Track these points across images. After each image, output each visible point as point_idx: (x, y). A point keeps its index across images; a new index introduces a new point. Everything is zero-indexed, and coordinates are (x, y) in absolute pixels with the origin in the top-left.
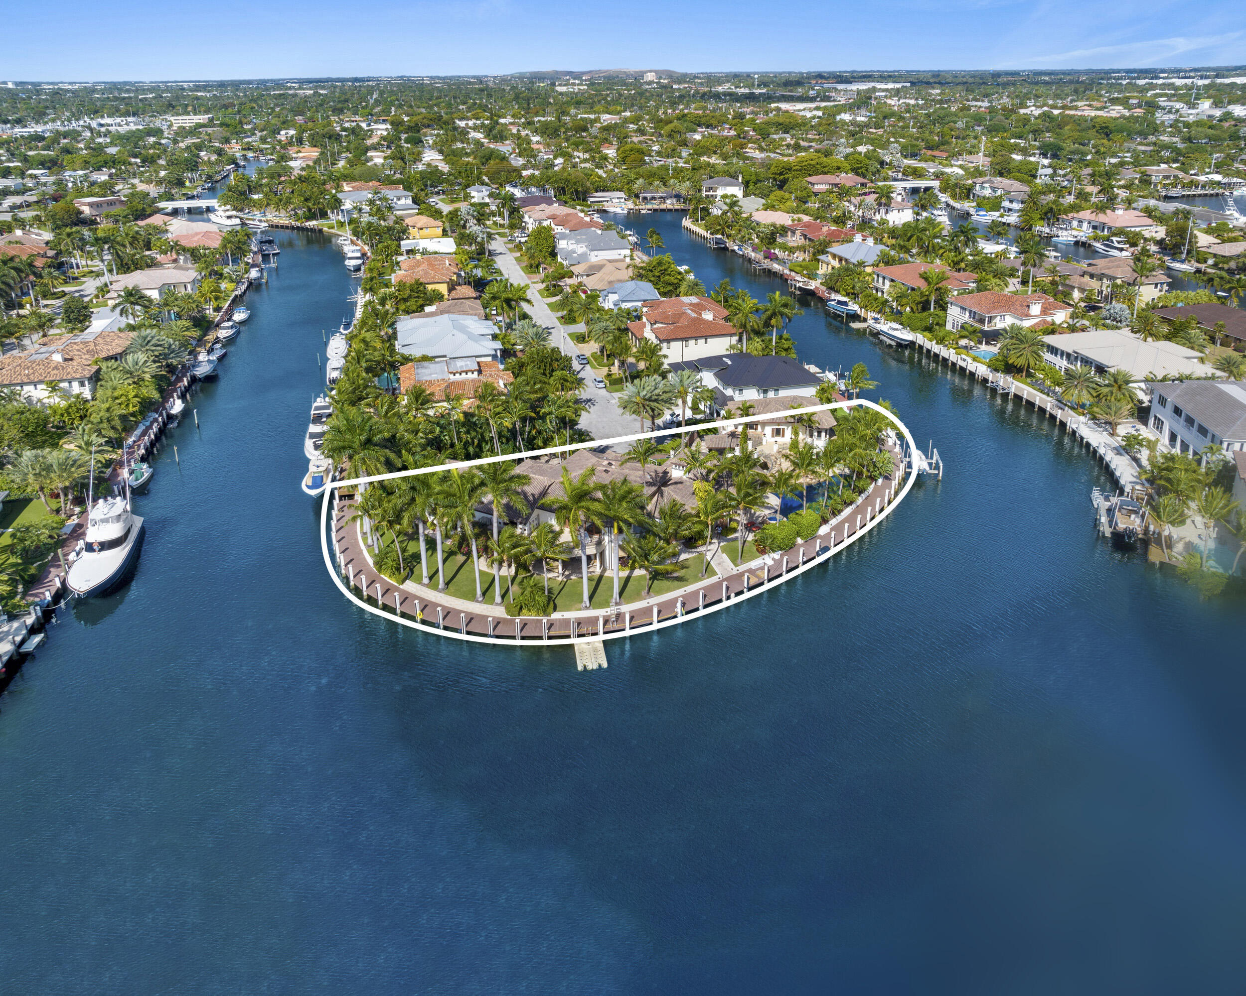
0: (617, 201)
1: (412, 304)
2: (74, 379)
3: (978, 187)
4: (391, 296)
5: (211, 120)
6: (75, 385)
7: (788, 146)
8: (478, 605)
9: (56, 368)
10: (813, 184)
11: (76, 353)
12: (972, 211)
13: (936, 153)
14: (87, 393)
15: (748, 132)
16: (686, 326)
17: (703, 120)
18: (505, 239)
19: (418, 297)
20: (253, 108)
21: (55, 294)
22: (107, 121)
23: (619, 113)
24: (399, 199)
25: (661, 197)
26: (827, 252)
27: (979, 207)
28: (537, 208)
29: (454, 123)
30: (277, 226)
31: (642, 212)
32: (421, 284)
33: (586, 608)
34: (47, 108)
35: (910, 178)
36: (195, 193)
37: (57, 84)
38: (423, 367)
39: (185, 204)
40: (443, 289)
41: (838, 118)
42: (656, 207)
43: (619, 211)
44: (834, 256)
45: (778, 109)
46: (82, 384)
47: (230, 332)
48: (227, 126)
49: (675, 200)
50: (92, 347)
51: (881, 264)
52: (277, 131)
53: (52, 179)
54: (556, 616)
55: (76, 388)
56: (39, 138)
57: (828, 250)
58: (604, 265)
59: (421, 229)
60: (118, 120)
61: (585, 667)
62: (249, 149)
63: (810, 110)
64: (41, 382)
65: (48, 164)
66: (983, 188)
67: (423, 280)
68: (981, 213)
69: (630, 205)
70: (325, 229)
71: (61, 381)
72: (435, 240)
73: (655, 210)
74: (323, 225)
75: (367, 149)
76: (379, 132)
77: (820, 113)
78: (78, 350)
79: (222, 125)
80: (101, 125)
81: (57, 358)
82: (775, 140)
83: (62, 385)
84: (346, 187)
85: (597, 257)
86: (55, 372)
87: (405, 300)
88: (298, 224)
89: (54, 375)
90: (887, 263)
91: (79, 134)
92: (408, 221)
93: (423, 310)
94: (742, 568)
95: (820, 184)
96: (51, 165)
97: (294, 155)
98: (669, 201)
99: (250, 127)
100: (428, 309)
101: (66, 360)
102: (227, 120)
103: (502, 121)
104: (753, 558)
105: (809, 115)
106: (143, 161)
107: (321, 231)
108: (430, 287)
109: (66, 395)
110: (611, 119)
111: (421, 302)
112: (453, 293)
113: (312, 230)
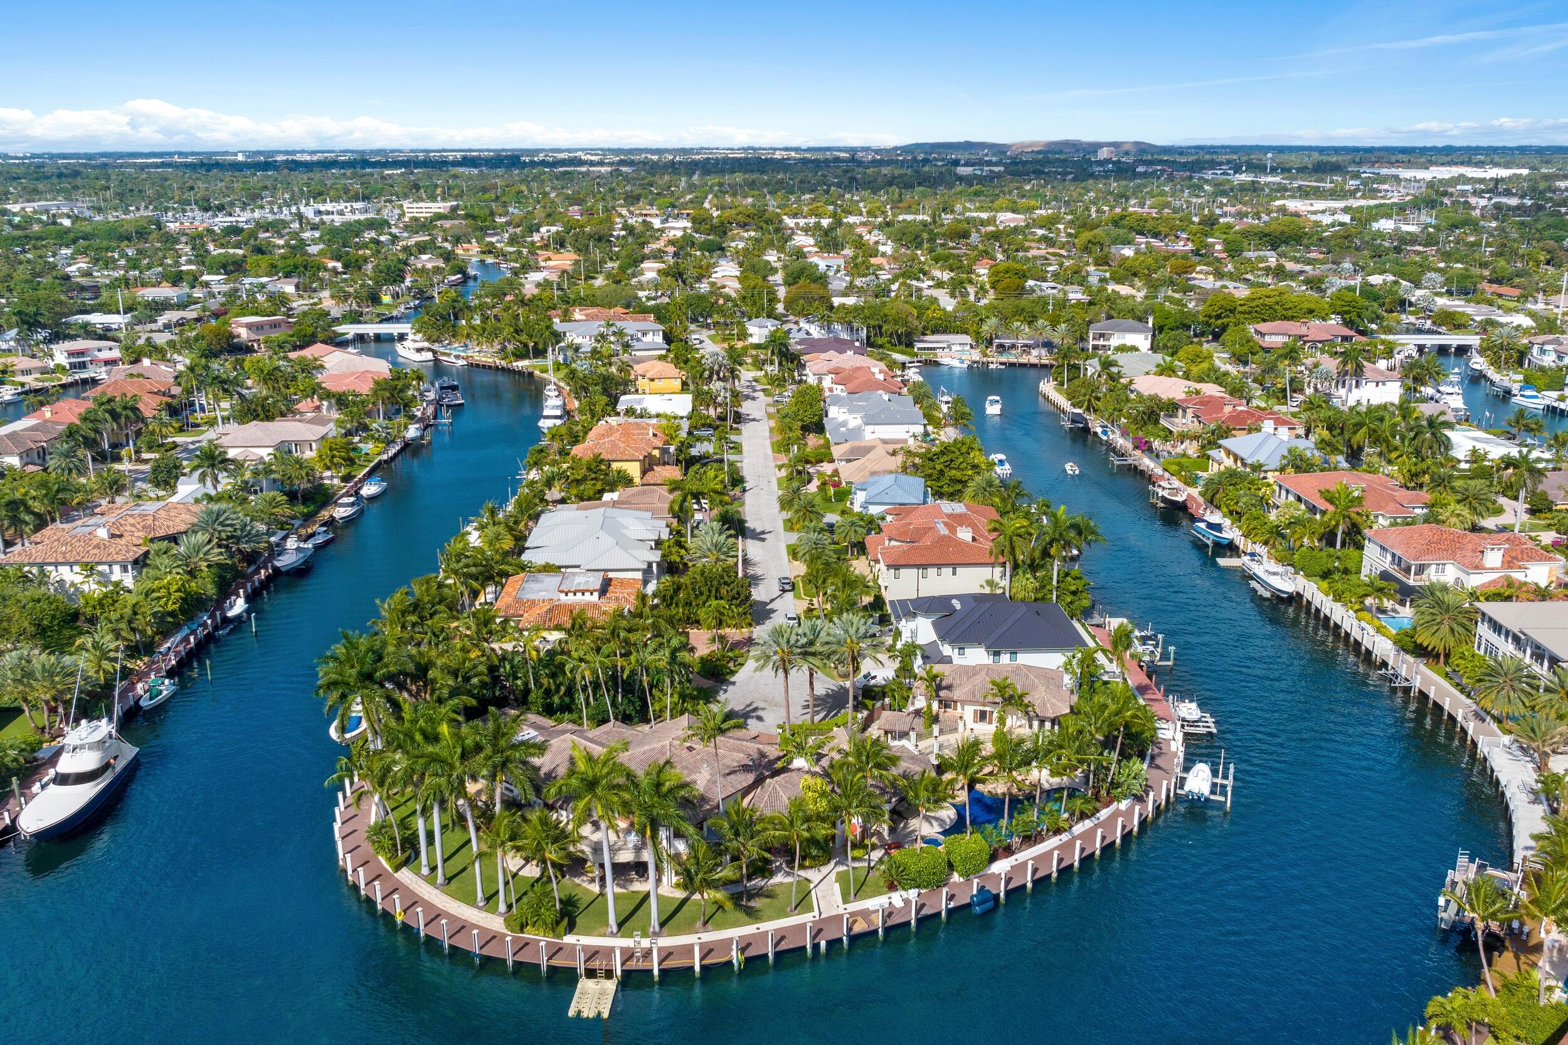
0: (958, 348)
1: (588, 488)
2: (116, 563)
3: (1535, 350)
4: (562, 475)
5: (454, 209)
6: (116, 568)
7: (1268, 270)
8: (475, 911)
9: (97, 546)
10: (1263, 335)
11: (129, 528)
12: (1515, 388)
13: (1504, 289)
14: (128, 581)
15: (1213, 245)
16: (927, 548)
17: (1149, 225)
18: (770, 400)
19: (595, 479)
20: (520, 192)
21: (163, 445)
22: (329, 206)
23: (1030, 210)
24: (644, 334)
25: (1026, 346)
26: (1220, 447)
27: (1528, 383)
28: (823, 356)
29: (781, 221)
30: (478, 366)
31: (991, 366)
32: (602, 461)
33: (613, 935)
34: (266, 188)
35: (1443, 329)
36: (395, 313)
37: (294, 153)
38: (536, 581)
39: (371, 329)
40: (633, 469)
41: (1375, 226)
42: (1013, 360)
43: (956, 363)
44: (1229, 452)
45: (1283, 210)
46: (125, 569)
47: (349, 511)
48: (474, 217)
49: (1044, 352)
50: (150, 522)
51: (1290, 470)
52: (534, 229)
53: (226, 288)
54: (569, 939)
55: (117, 574)
56: (235, 230)
57: (1221, 442)
58: (874, 447)
59: (652, 380)
60: (341, 206)
61: (579, 1012)
62: (490, 252)
63: (1333, 212)
64: (76, 563)
65: (231, 268)
66: (1543, 352)
67: (605, 456)
68: (1528, 393)
69: (976, 355)
70: (537, 373)
71: (98, 563)
72: (667, 396)
73: (1012, 365)
74: (535, 367)
75: (644, 258)
76: (673, 233)
77: (1346, 219)
78: (133, 525)
79: (467, 216)
80: (319, 212)
81: (102, 533)
82: (1250, 259)
83: (100, 568)
84: (578, 315)
85: (873, 434)
86: (96, 551)
87: (578, 482)
88: (504, 363)
89: (93, 555)
90: (1298, 469)
91: (285, 224)
92: (638, 368)
93: (600, 499)
94: (855, 906)
95: (1275, 335)
96: (233, 268)
97: (543, 264)
98: (1035, 352)
99: (503, 220)
100: (607, 497)
101: (113, 536)
102: (476, 211)
103: (851, 219)
104: (877, 893)
105: (1327, 220)
106: (345, 266)
107: (531, 374)
108: (615, 466)
109: (104, 580)
110: (1012, 220)
111: (599, 486)
112: (649, 477)
113: (520, 373)
